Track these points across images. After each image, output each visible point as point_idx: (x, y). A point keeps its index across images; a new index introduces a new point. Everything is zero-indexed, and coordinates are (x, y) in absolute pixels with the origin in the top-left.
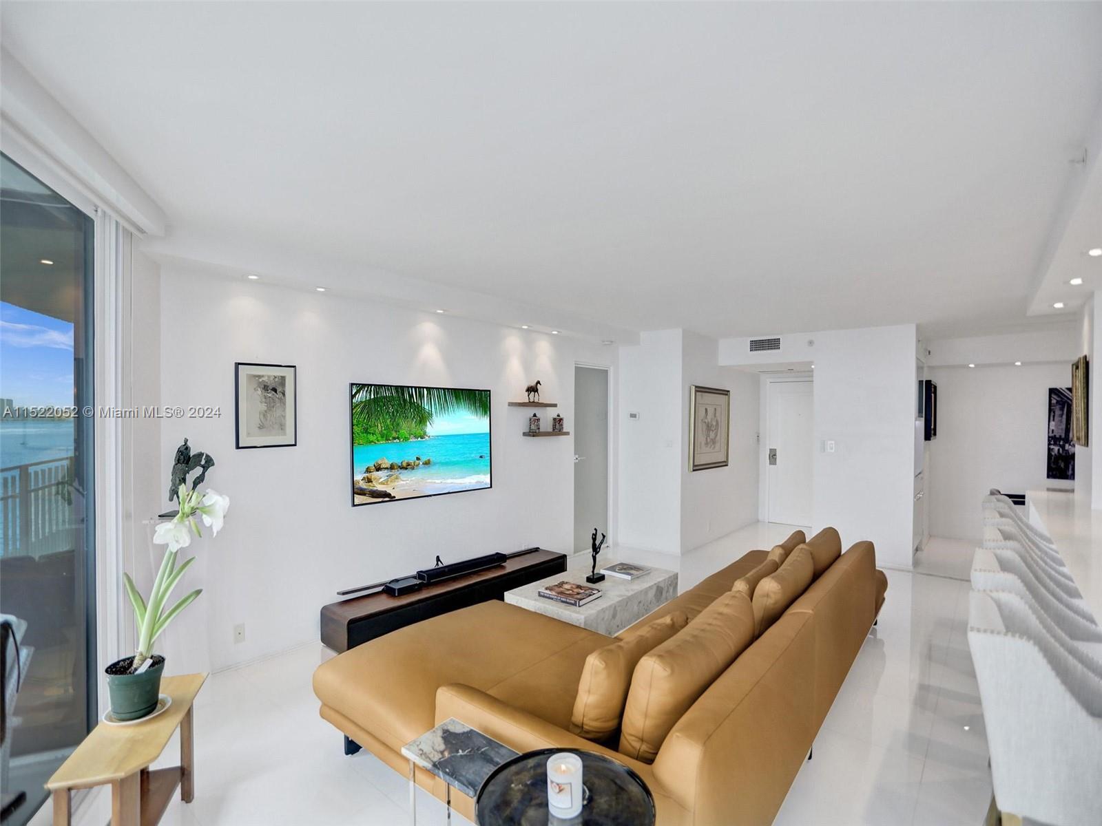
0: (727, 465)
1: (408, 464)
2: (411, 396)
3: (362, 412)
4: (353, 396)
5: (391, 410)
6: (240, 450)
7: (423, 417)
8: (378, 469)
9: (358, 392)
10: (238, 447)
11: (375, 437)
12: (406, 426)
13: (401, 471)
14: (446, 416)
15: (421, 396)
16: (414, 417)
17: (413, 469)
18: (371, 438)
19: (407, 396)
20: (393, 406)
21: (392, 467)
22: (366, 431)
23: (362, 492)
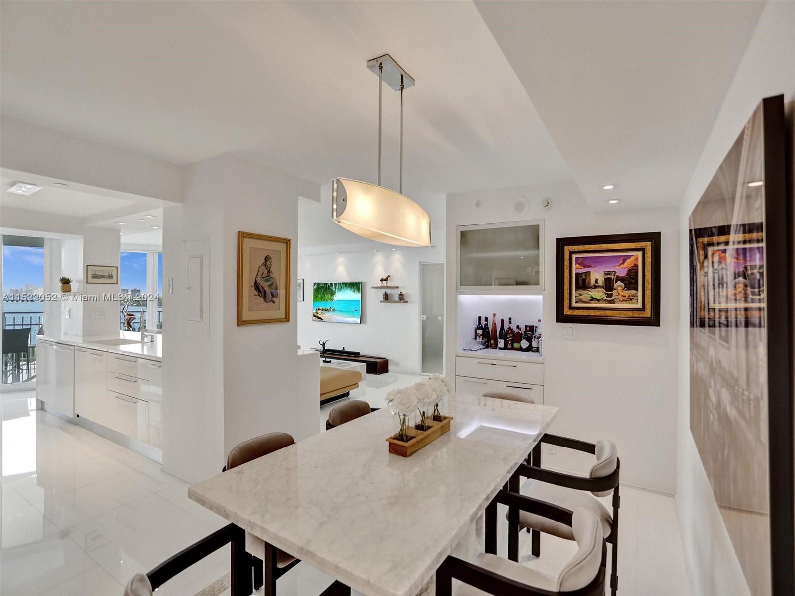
2: (329, 286)
7: (333, 293)
8: (319, 310)
12: (327, 296)
15: (332, 286)
18: (317, 300)
19: (328, 286)
21: (323, 310)
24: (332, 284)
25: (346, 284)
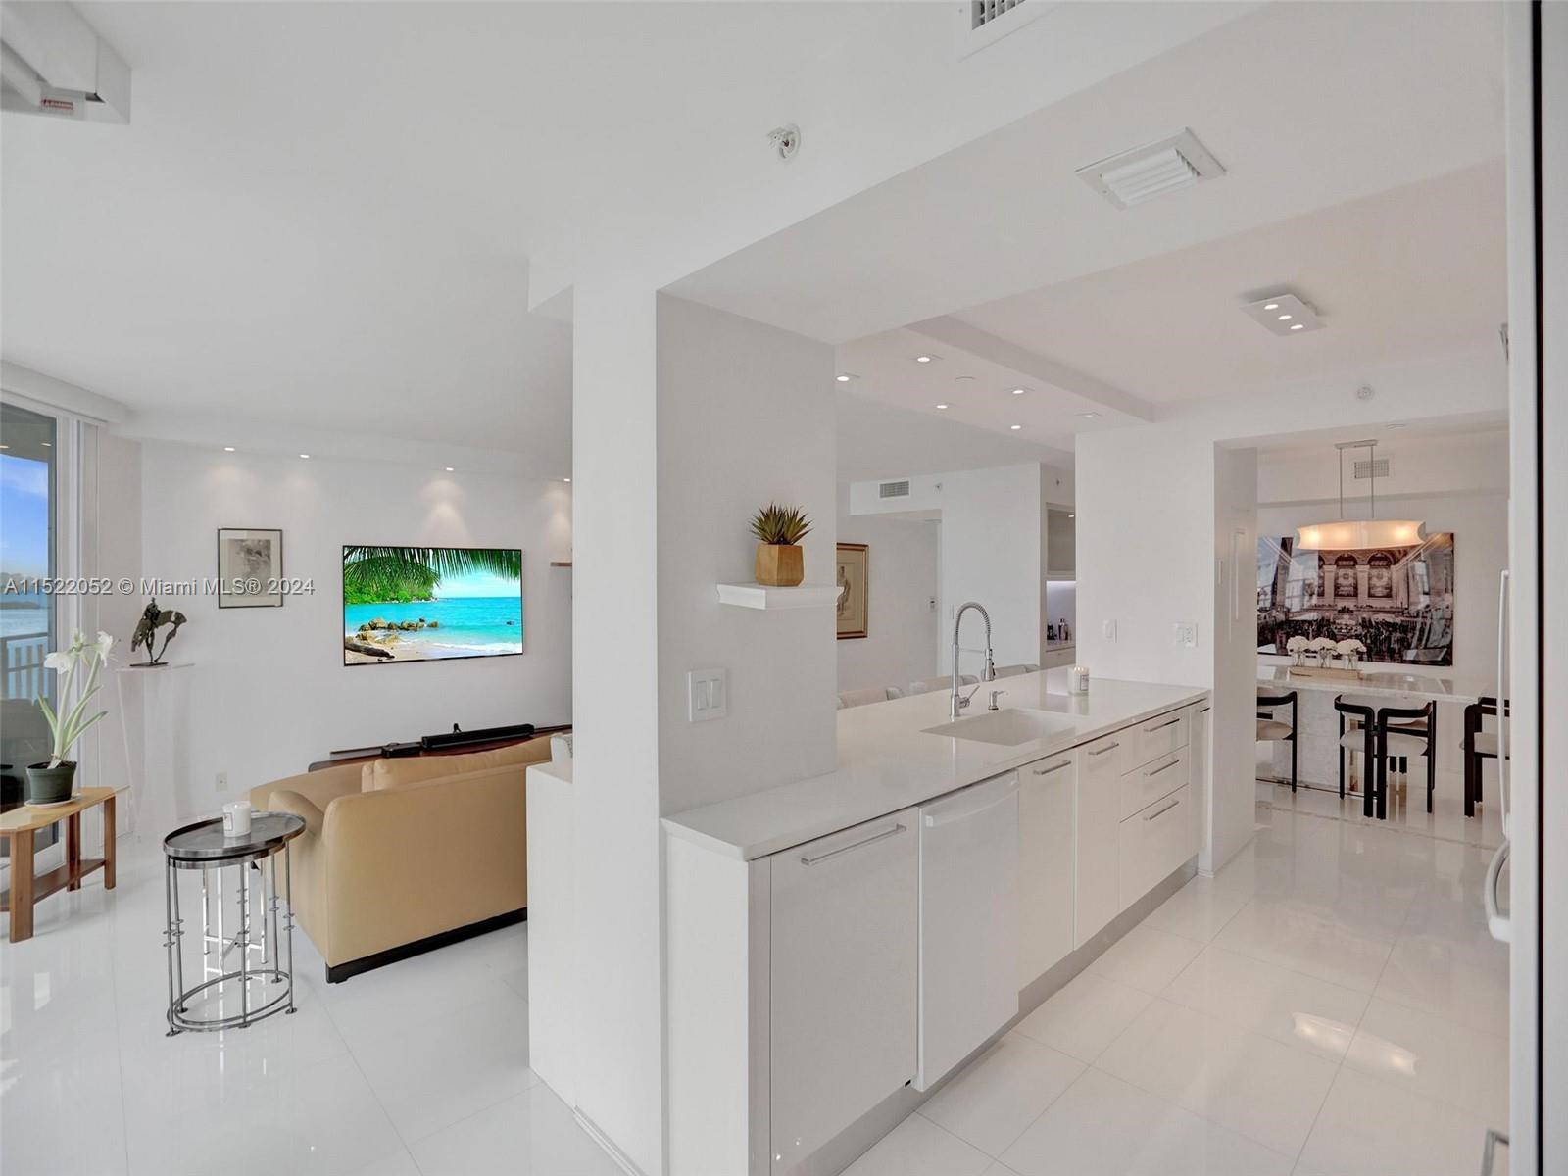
0: (864, 637)
1: (410, 626)
2: (413, 557)
3: (354, 573)
4: (345, 557)
5: (389, 570)
6: (222, 610)
7: (428, 579)
8: (374, 628)
9: (350, 553)
10: (220, 607)
11: (370, 597)
12: (405, 588)
13: (400, 631)
14: (459, 577)
15: (425, 556)
16: (417, 578)
17: (416, 630)
18: (366, 598)
19: (407, 557)
20: (390, 567)
21: (390, 627)
22: (360, 591)
23: (356, 649)
24: (424, 552)
25: (477, 555)
